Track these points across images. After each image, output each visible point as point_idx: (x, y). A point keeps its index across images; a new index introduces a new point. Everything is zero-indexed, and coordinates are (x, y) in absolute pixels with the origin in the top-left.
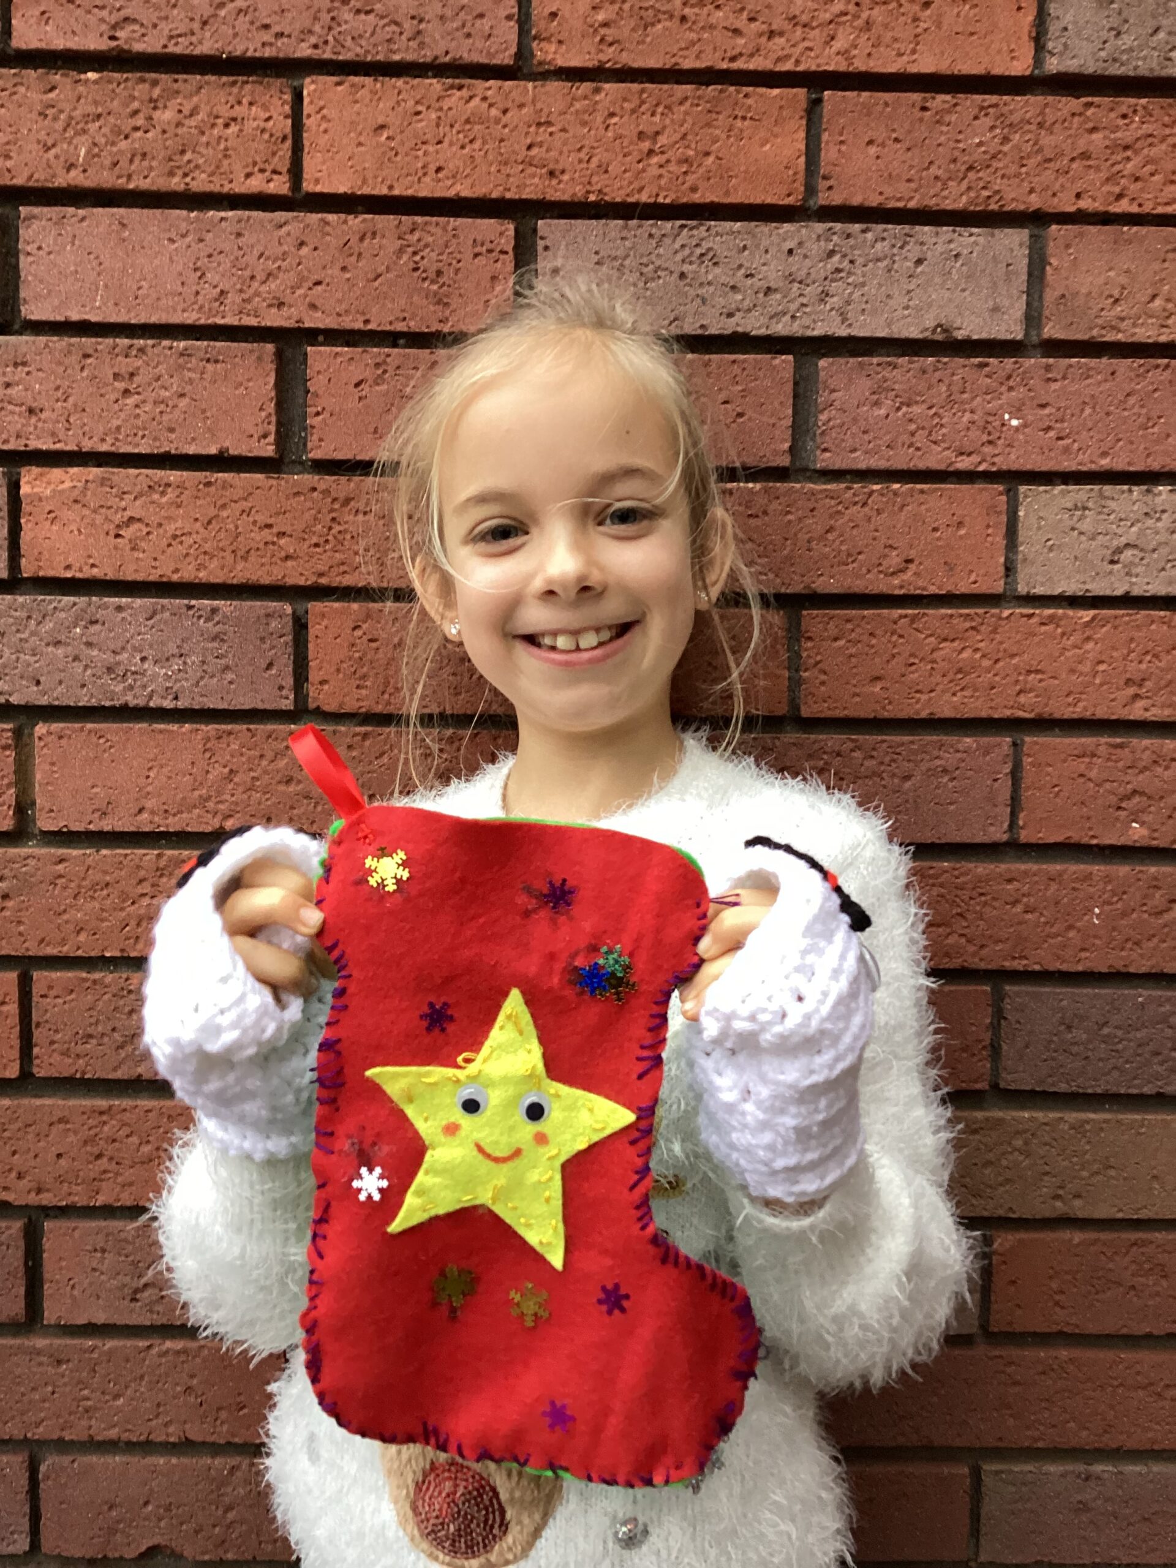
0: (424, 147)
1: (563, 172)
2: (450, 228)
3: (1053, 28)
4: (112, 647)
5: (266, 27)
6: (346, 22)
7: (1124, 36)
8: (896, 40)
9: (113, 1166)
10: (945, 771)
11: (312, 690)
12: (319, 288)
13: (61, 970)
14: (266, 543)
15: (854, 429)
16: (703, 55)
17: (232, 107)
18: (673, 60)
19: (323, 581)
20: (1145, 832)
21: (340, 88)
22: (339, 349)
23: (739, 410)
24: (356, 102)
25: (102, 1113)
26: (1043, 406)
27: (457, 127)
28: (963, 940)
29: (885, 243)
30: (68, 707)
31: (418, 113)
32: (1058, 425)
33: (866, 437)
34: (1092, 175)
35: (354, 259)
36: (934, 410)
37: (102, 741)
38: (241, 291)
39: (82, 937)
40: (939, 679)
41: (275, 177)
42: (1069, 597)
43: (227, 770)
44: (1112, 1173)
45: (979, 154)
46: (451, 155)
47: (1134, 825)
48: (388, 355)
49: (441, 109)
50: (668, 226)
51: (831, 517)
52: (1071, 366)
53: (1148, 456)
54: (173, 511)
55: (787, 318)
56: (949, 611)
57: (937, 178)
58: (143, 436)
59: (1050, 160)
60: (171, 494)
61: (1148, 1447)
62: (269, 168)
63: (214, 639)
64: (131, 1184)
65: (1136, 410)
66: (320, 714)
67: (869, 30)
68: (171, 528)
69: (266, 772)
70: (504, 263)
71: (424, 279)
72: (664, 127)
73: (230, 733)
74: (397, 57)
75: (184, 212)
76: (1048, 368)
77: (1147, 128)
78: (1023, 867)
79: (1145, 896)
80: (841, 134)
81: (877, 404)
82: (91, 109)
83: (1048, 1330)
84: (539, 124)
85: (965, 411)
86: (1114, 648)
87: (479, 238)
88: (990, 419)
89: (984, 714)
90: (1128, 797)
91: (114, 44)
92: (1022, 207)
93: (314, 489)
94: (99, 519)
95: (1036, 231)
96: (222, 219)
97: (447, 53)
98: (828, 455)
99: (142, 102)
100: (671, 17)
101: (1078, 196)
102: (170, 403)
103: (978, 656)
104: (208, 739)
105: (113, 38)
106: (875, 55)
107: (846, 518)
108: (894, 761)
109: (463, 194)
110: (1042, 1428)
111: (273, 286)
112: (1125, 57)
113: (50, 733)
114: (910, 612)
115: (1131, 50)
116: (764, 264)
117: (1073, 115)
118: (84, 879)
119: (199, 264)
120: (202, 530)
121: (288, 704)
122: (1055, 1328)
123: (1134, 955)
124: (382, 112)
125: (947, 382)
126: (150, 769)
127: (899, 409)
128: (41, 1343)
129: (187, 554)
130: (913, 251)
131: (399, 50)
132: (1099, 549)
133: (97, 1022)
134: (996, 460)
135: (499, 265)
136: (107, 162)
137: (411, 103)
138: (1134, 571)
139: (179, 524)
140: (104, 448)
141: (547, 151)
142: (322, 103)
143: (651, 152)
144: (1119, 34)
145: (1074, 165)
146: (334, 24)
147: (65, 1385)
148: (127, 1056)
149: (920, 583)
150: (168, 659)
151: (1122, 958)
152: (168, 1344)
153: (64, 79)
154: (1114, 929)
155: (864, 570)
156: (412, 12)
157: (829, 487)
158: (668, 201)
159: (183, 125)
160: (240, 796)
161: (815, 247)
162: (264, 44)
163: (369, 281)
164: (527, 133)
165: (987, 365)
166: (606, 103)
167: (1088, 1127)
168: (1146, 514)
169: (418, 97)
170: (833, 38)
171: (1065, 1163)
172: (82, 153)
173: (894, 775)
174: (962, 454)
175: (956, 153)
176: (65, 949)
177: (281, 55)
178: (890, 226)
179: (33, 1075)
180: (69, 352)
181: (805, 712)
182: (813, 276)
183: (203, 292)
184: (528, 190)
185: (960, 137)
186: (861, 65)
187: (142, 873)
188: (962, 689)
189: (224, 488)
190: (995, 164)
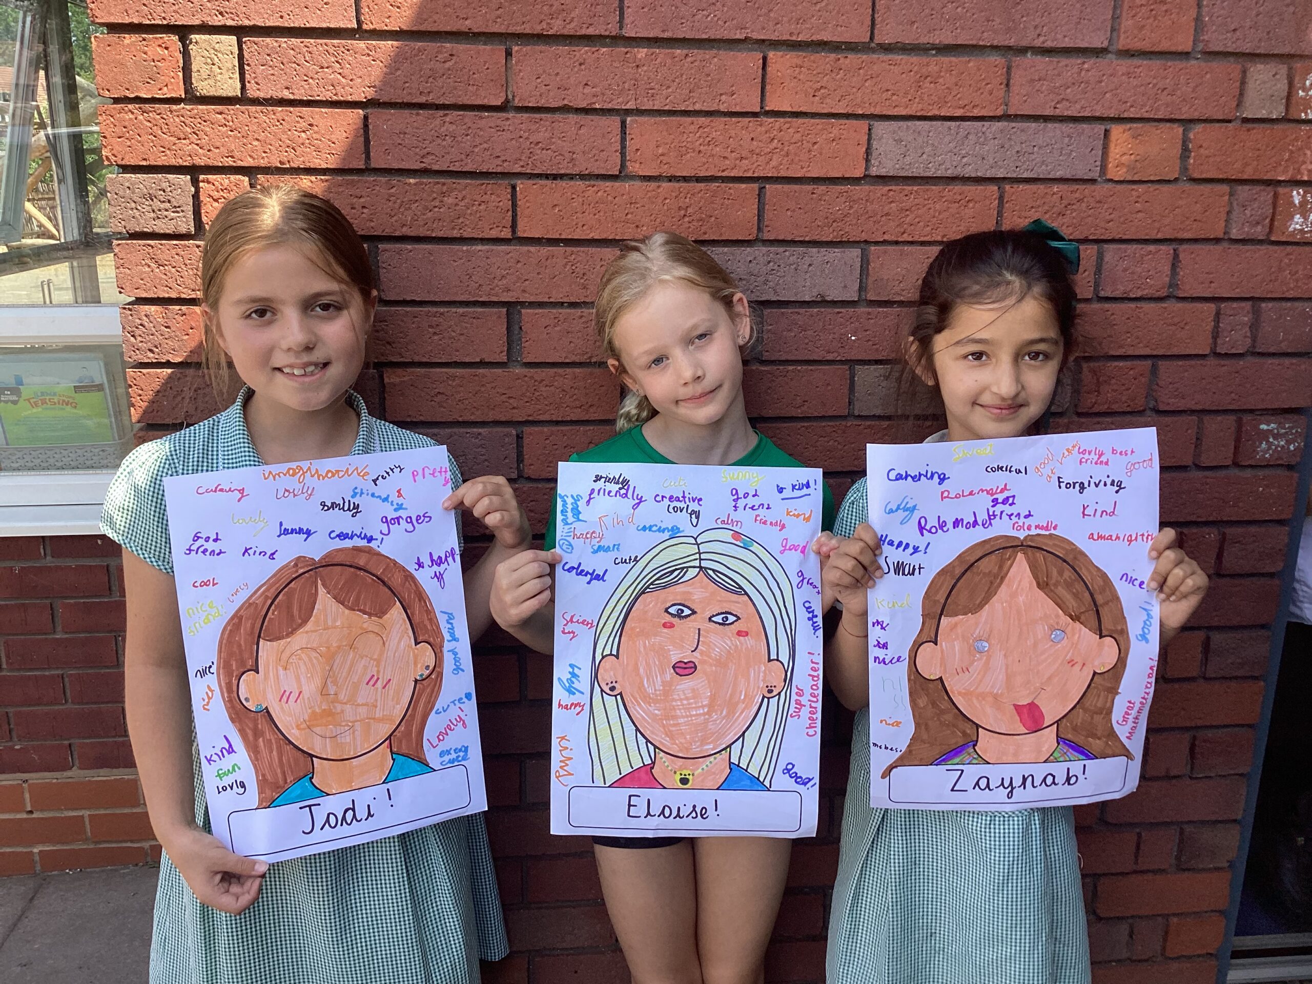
0: (576, 215)
2: (589, 253)
3: (875, 154)
5: (498, 157)
6: (537, 155)
7: (907, 157)
8: (800, 161)
11: (525, 468)
12: (527, 282)
14: (503, 402)
16: (709, 169)
17: (482, 196)
18: (695, 172)
19: (530, 418)
21: (534, 187)
22: (537, 311)
24: (543, 193)
26: (866, 331)
27: (592, 205)
29: (795, 256)
31: (573, 199)
32: (874, 339)
33: (785, 346)
34: (892, 224)
35: (543, 268)
36: (816, 333)
38: (489, 284)
41: (504, 229)
42: (878, 416)
45: (838, 215)
46: (590, 219)
48: (560, 313)
49: (584, 196)
51: (769, 382)
52: (879, 312)
54: (459, 389)
56: (823, 423)
57: (819, 226)
58: (443, 354)
59: (872, 217)
60: (457, 381)
62: (501, 225)
63: (479, 447)
66: (529, 479)
67: (788, 156)
71: (577, 277)
72: (691, 204)
75: (460, 247)
76: (869, 313)
77: (917, 200)
80: (774, 206)
81: (790, 330)
82: (412, 198)
84: (631, 203)
85: (831, 333)
87: (603, 257)
88: (842, 337)
89: (839, 469)
92: (858, 239)
93: (525, 376)
94: (423, 394)
95: (865, 249)
96: (479, 250)
97: (587, 169)
98: (768, 353)
99: (437, 193)
101: (884, 233)
102: (456, 338)
103: (836, 443)
105: (422, 162)
106: (791, 168)
107: (776, 382)
109: (595, 237)
111: (505, 282)
112: (907, 167)
114: (806, 424)
115: (910, 164)
116: (738, 267)
117: (883, 194)
119: (468, 272)
120: (473, 397)
124: (556, 198)
125: (823, 319)
127: (800, 332)
129: (466, 409)
130: (807, 260)
131: (563, 167)
132: (891, 394)
134: (845, 355)
136: (422, 223)
137: (569, 194)
140: (424, 360)
141: (636, 216)
142: (526, 193)
143: (685, 215)
146: (531, 156)
149: (810, 411)
153: (399, 182)
155: (784, 406)
156: (570, 150)
157: (768, 367)
159: (458, 205)
161: (762, 258)
162: (497, 165)
163: (550, 279)
164: (625, 208)
165: (841, 312)
166: (663, 192)
169: (573, 190)
170: (770, 161)
172: (409, 219)
174: (829, 352)
175: (828, 214)
177: (506, 170)
178: (797, 249)
182: (760, 273)
183: (470, 285)
184: (626, 234)
185: (830, 207)
186: (783, 173)
189: (482, 377)
190: (845, 219)
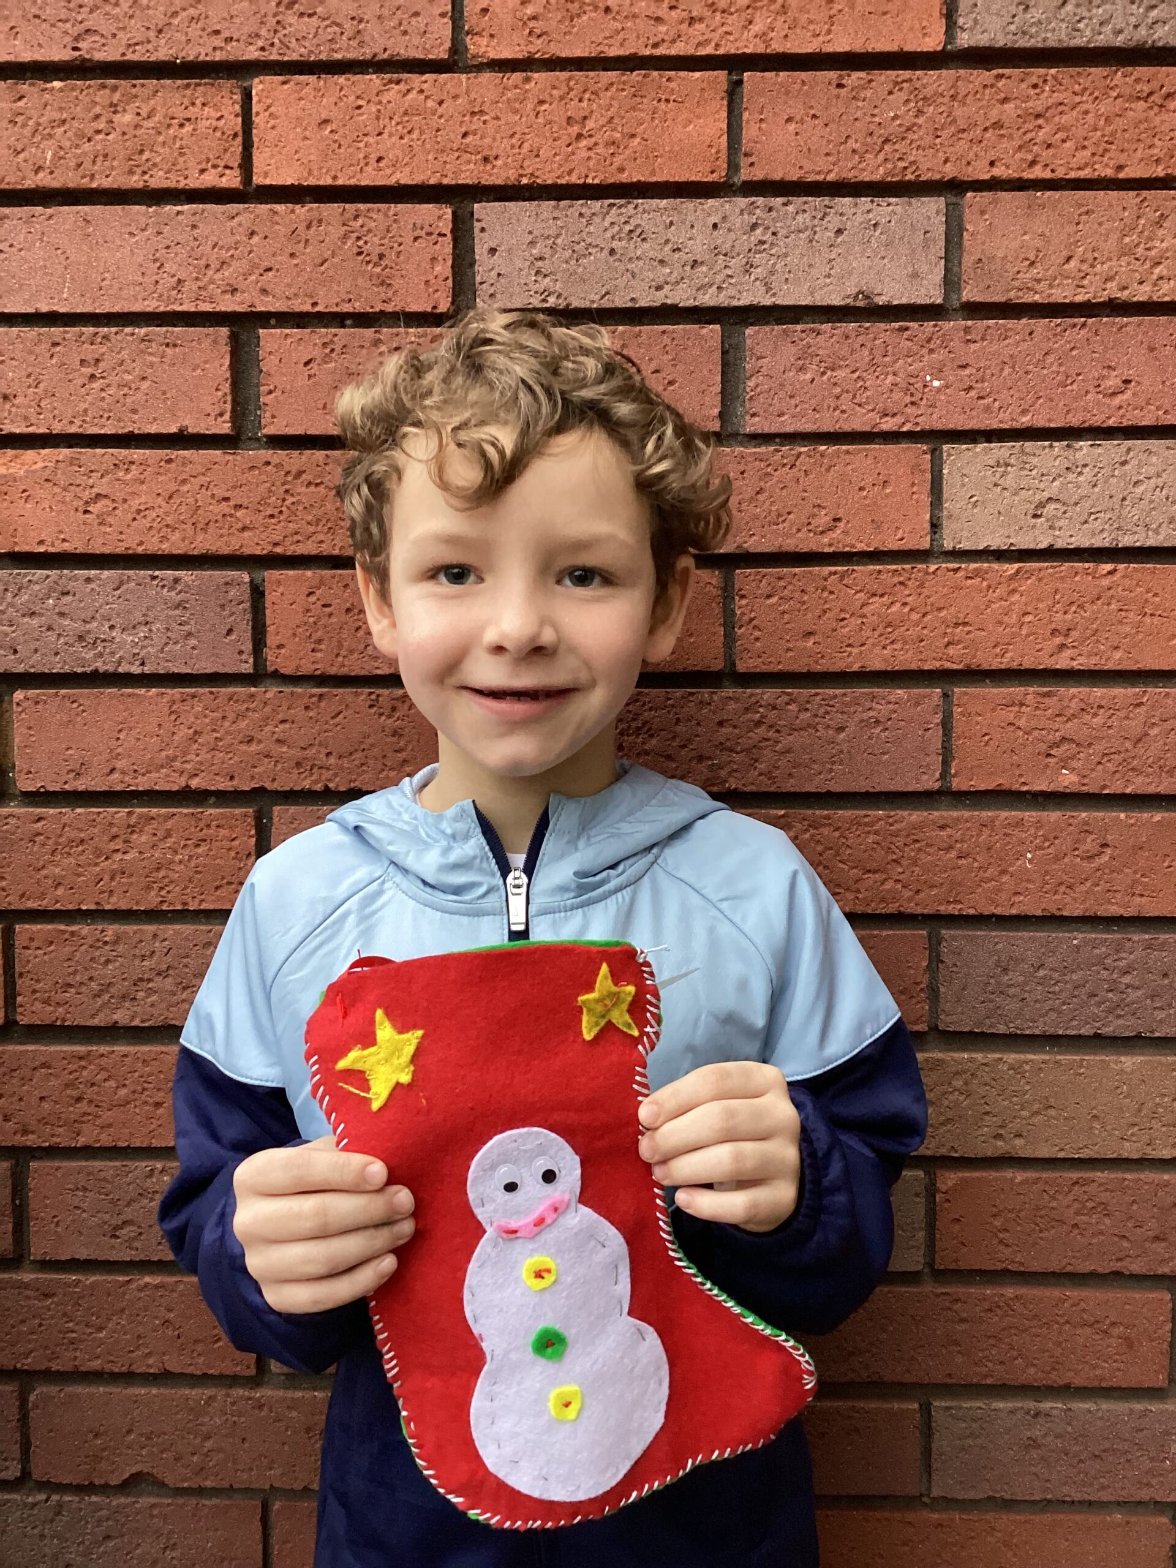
0: (366, 139)
1: (496, 158)
2: (391, 213)
3: (963, 5)
4: (83, 617)
5: (217, 32)
6: (290, 25)
7: (1032, 10)
8: (811, 22)
9: (92, 1109)
10: (877, 722)
11: (269, 654)
12: (270, 274)
13: (41, 923)
14: (224, 515)
15: (781, 394)
16: (626, 43)
17: (186, 108)
18: (599, 49)
19: (279, 550)
20: (1074, 778)
21: (286, 87)
22: (288, 331)
23: (670, 378)
24: (301, 99)
25: (81, 1058)
26: (964, 367)
27: (396, 118)
28: (899, 886)
29: (806, 215)
30: (43, 674)
31: (359, 107)
32: (979, 385)
33: (793, 402)
34: (1005, 144)
35: (302, 245)
36: (857, 374)
37: (75, 705)
38: (197, 279)
39: (60, 892)
40: (869, 633)
41: (228, 172)
42: (994, 551)
43: (191, 731)
44: (1052, 1112)
45: (894, 128)
46: (391, 146)
47: (1064, 771)
48: (336, 335)
49: (380, 102)
50: (596, 205)
51: (760, 480)
52: (988, 327)
53: (1068, 412)
54: (137, 487)
55: (714, 288)
56: (878, 567)
57: (854, 151)
58: (109, 418)
59: (964, 130)
60: (135, 471)
61: (1096, 1384)
62: (222, 164)
63: (177, 607)
64: (110, 1126)
65: (1054, 368)
66: (278, 677)
67: (785, 13)
68: (135, 503)
69: (227, 733)
70: (442, 245)
71: (368, 262)
72: (592, 112)
73: (194, 696)
74: (338, 56)
75: (144, 207)
76: (967, 330)
77: (1058, 97)
78: (955, 814)
79: (1078, 841)
80: (761, 113)
81: (802, 369)
82: (56, 115)
83: (993, 1268)
84: (473, 113)
85: (887, 374)
86: (1041, 600)
87: (419, 223)
88: (912, 381)
89: (914, 667)
90: (1057, 745)
91: (77, 54)
92: (938, 177)
93: (268, 463)
94: (69, 497)
95: (953, 200)
96: (178, 213)
97: (385, 50)
98: (757, 419)
99: (103, 107)
100: (596, 8)
101: (992, 164)
102: (133, 386)
103: (906, 610)
104: (174, 702)
105: (75, 49)
106: (792, 37)
107: (775, 479)
108: (827, 713)
109: (402, 182)
110: (990, 1364)
111: (227, 274)
112: (1033, 30)
113: (27, 698)
114: (840, 568)
115: (1040, 22)
116: (690, 239)
117: (985, 86)
118: (61, 836)
119: (158, 255)
120: (164, 504)
121: (247, 668)
122: (1000, 1266)
123: (1068, 899)
124: (326, 107)
125: (869, 345)
126: (120, 731)
127: (823, 373)
128: (27, 1277)
129: (151, 527)
130: (834, 222)
131: (340, 49)
132: (1023, 503)
133: (75, 972)
134: (919, 420)
135: (437, 247)
136: (72, 164)
137: (352, 98)
138: (1058, 524)
139: (143, 500)
140: (73, 430)
141: (481, 138)
142: (270, 101)
143: (579, 136)
144: (1027, 7)
145: (987, 135)
146: (279, 28)
147: (52, 1318)
148: (104, 1004)
149: (848, 540)
150: (134, 627)
151: (1055, 901)
152: (147, 1279)
153: (32, 88)
154: (1047, 873)
155: (794, 530)
156: (353, 13)
157: (758, 450)
158: (597, 181)
159: (142, 127)
160: (204, 756)
161: (739, 220)
162: (215, 49)
163: (315, 266)
164: (462, 122)
165: (907, 329)
166: (536, 91)
167: (1027, 1068)
168: (1067, 469)
169: (359, 93)
170: (751, 22)
171: (1006, 1103)
172: (49, 157)
173: (828, 726)
174: (887, 415)
175: (873, 127)
176: (45, 902)
177: (231, 58)
178: (810, 199)
179: (16, 1022)
180: (40, 341)
181: (741, 667)
182: (737, 250)
183: (161, 282)
184: (463, 176)
185: (876, 111)
186: (777, 47)
187: (114, 830)
188: (892, 643)
189: (184, 464)
190: (910, 136)
